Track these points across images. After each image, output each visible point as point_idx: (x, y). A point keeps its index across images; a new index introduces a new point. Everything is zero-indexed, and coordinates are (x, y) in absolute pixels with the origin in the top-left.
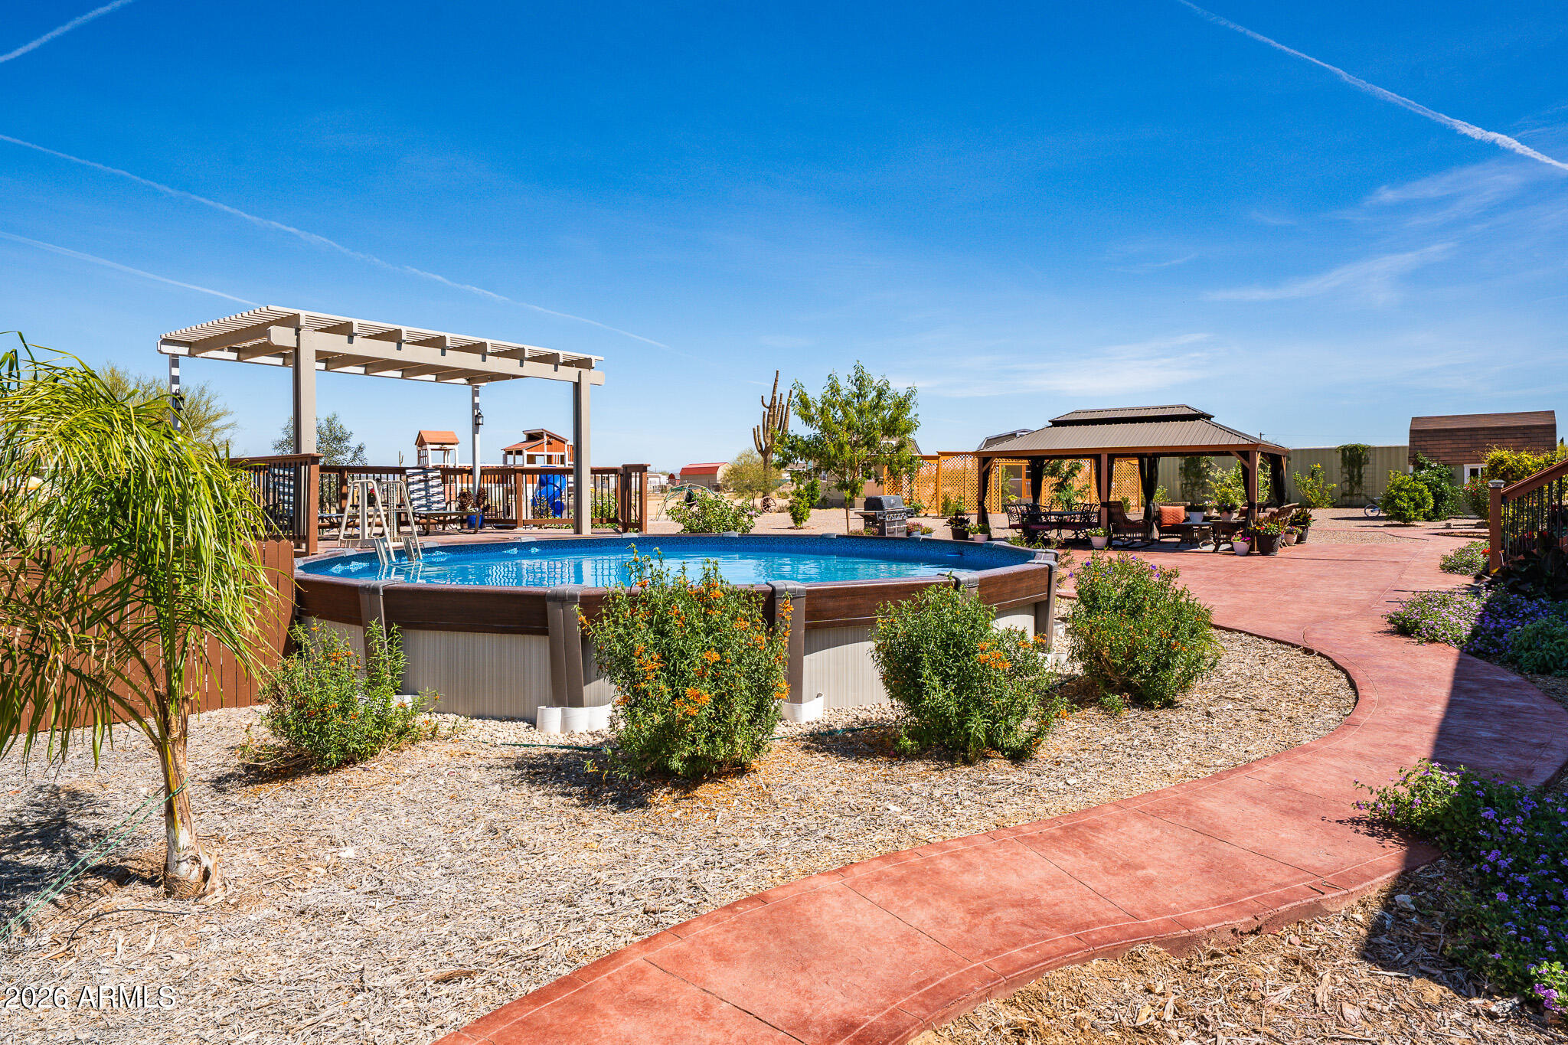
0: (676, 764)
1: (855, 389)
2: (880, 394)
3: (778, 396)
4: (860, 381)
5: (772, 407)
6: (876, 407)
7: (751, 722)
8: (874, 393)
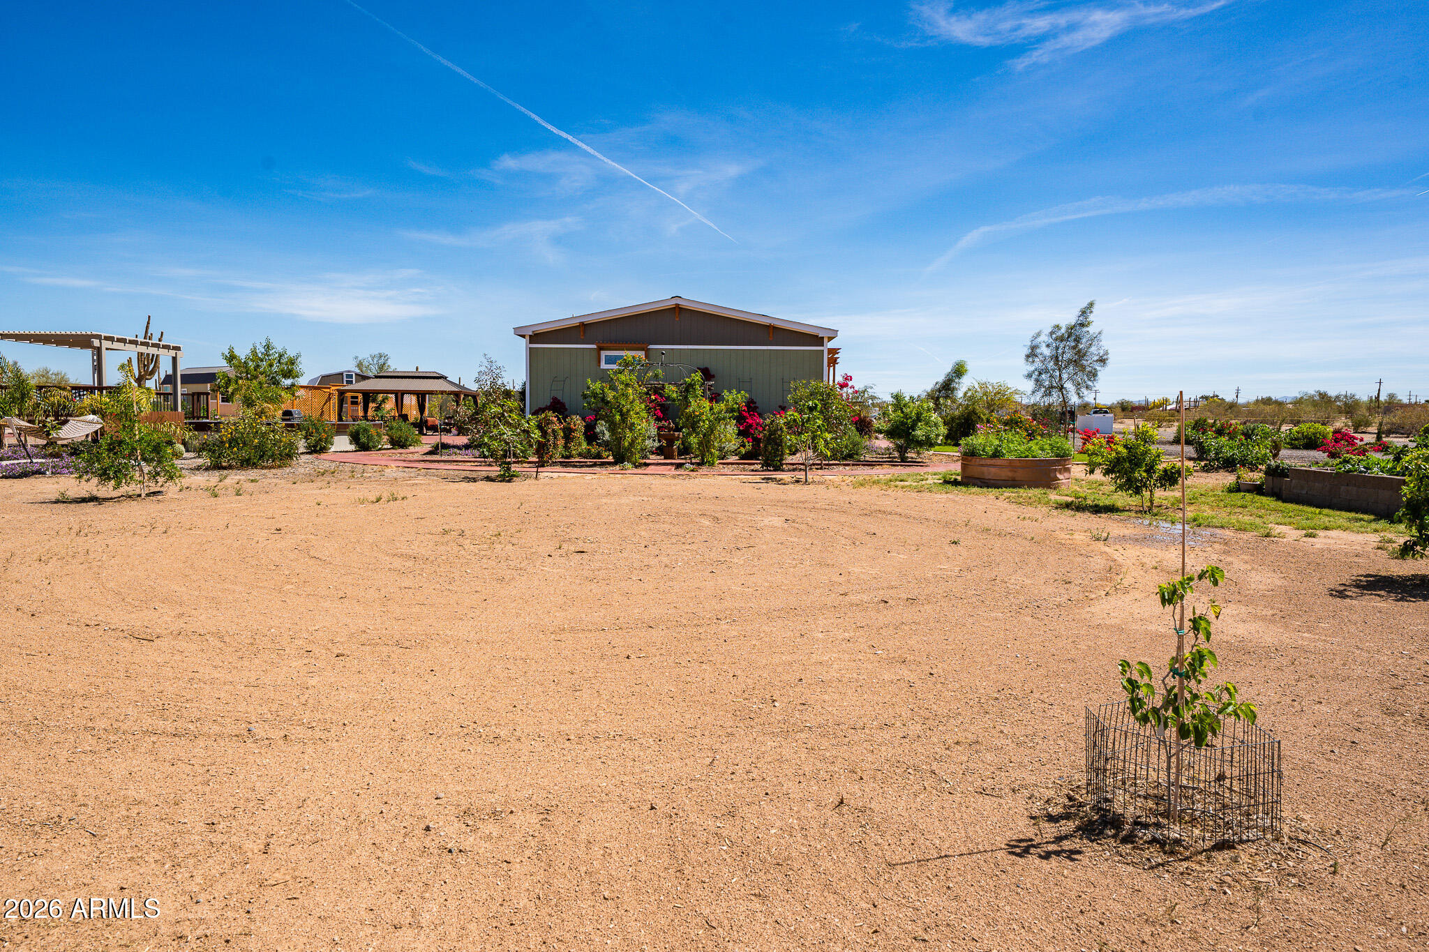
1: (265, 352)
6: (278, 362)
8: (277, 355)
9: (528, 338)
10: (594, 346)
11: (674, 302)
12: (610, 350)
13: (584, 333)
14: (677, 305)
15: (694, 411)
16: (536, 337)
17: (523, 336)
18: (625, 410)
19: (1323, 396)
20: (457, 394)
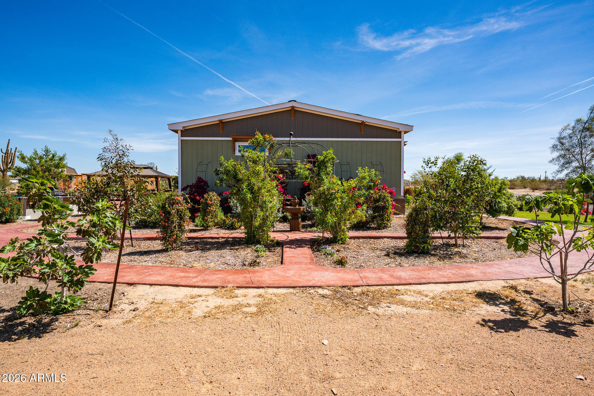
0: (3, 220)
1: (44, 153)
2: (53, 156)
3: (9, 149)
4: (47, 151)
5: (7, 153)
6: (51, 160)
7: (17, 214)
8: (51, 156)
9: (179, 132)
10: (230, 139)
11: (291, 104)
12: (242, 141)
13: (223, 128)
14: (293, 107)
15: (328, 189)
16: (185, 132)
17: (176, 131)
18: (256, 188)
19: (523, 178)
20: (156, 177)
